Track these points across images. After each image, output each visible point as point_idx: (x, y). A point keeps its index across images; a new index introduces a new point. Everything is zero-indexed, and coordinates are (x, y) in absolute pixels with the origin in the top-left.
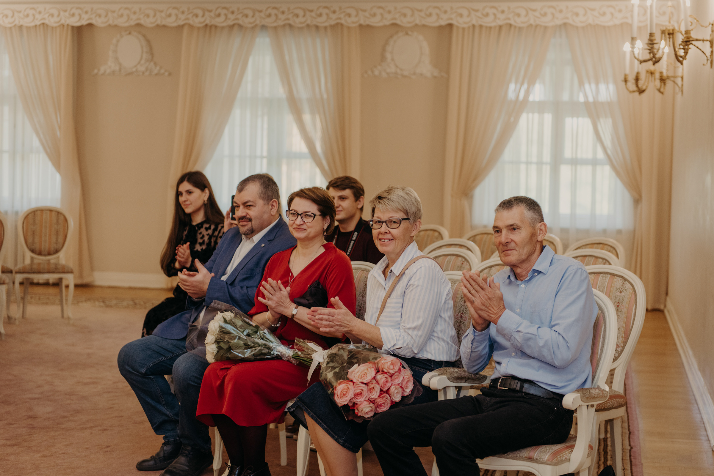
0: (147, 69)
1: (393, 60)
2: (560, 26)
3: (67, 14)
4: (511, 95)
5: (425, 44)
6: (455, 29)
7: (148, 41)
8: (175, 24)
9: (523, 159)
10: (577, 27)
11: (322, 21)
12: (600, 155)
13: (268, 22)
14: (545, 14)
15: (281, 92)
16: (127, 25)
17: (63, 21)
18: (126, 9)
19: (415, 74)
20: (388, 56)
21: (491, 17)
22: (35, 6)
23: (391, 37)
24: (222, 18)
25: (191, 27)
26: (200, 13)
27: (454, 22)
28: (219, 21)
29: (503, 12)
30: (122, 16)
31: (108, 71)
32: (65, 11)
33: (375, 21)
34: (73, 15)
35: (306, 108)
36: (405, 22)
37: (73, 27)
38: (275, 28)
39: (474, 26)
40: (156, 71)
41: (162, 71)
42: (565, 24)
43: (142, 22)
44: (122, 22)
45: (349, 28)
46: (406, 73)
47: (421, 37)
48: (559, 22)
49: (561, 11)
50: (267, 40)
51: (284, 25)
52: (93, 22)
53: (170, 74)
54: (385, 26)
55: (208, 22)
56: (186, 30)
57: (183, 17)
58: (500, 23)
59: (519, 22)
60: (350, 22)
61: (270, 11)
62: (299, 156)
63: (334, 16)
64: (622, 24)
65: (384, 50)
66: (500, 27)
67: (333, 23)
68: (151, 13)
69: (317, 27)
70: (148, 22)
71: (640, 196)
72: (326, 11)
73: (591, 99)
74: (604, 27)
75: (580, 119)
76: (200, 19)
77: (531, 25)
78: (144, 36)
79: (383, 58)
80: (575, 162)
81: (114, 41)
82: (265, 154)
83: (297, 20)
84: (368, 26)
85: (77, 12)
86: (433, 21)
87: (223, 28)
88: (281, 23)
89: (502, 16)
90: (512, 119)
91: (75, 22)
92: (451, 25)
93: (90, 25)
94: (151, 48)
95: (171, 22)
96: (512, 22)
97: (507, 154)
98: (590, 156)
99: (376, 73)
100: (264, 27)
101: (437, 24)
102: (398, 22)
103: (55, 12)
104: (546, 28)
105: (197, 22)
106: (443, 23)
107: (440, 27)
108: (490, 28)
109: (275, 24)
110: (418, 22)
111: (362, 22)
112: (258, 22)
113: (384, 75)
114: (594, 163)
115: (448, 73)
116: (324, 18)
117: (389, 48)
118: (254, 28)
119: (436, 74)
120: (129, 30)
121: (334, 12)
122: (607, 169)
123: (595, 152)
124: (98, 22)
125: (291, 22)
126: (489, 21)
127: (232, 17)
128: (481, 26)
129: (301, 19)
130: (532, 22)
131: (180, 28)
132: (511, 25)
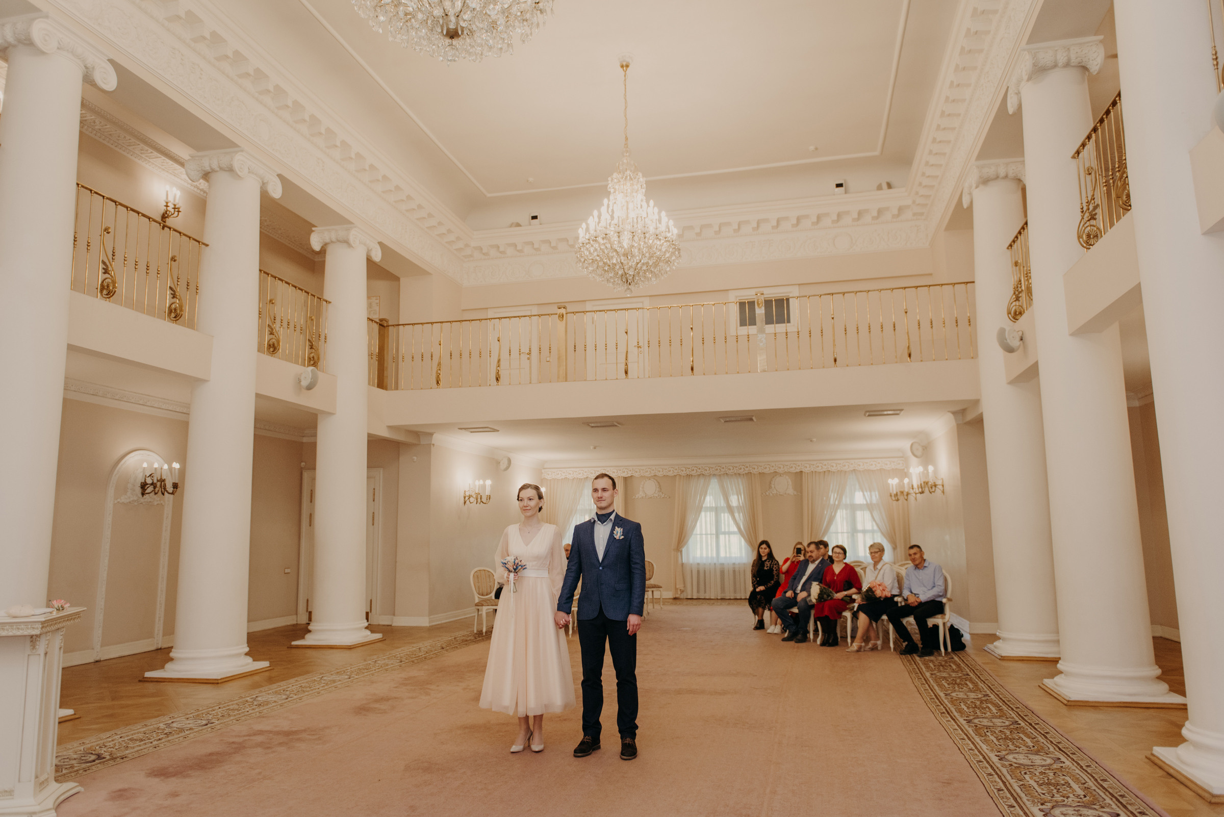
0: (659, 496)
1: (775, 487)
2: (852, 471)
3: (621, 472)
4: (832, 502)
5: (789, 480)
6: (804, 474)
7: (659, 483)
8: (673, 475)
9: (840, 531)
10: (860, 471)
11: (742, 471)
12: (875, 528)
13: (716, 472)
14: (845, 466)
15: (723, 503)
16: (650, 475)
17: (619, 475)
18: (649, 468)
19: (785, 494)
20: (773, 486)
21: (820, 468)
22: (605, 468)
23: (773, 477)
24: (695, 471)
25: (680, 475)
26: (684, 469)
27: (803, 470)
28: (693, 473)
29: (825, 465)
30: (647, 471)
31: (640, 497)
32: (620, 470)
33: (766, 471)
34: (624, 472)
35: (736, 510)
36: (780, 471)
37: (623, 477)
38: (720, 475)
39: (812, 471)
40: (663, 496)
41: (666, 496)
42: (854, 470)
43: (657, 474)
44: (647, 474)
45: (754, 474)
46: (781, 494)
47: (787, 477)
48: (851, 469)
49: (852, 464)
50: (716, 480)
51: (724, 474)
52: (634, 475)
53: (669, 498)
54: (771, 473)
55: (688, 473)
56: (678, 477)
57: (676, 471)
58: (824, 470)
59: (833, 469)
60: (754, 471)
61: (717, 467)
62: (734, 533)
63: (747, 469)
64: (880, 469)
65: (770, 483)
66: (824, 472)
67: (746, 472)
68: (661, 470)
69: (739, 474)
70: (660, 474)
71: (896, 546)
72: (743, 467)
73: (869, 502)
74: (873, 470)
75: (865, 512)
76: (684, 472)
77: (839, 471)
78: (656, 480)
79: (770, 487)
80: (864, 532)
81: (642, 483)
82: (714, 533)
83: (730, 472)
84: (763, 473)
85: (626, 470)
86: (793, 470)
87: (695, 476)
88: (722, 473)
89: (825, 467)
90: (833, 514)
91: (625, 475)
92: (801, 472)
93: (631, 476)
94: (660, 486)
95: (671, 474)
96: (830, 469)
97: (832, 528)
98: (870, 528)
99: (767, 494)
100: (714, 475)
101: (795, 471)
102: (777, 471)
103: (615, 471)
104: (846, 472)
105: (683, 473)
106: (798, 471)
107: (796, 473)
108: (820, 472)
109: (720, 473)
110: (786, 470)
111: (760, 471)
112: (712, 473)
113: (771, 494)
114: (873, 531)
115: (801, 492)
116: (743, 470)
117: (773, 483)
118: (710, 475)
119: (795, 493)
120: (649, 478)
121: (747, 467)
122: (879, 534)
123: (873, 526)
124: (636, 475)
125: (727, 472)
126: (819, 469)
127: (699, 471)
128: (816, 472)
129: (732, 471)
130: (839, 469)
131: (675, 476)
132: (829, 471)
